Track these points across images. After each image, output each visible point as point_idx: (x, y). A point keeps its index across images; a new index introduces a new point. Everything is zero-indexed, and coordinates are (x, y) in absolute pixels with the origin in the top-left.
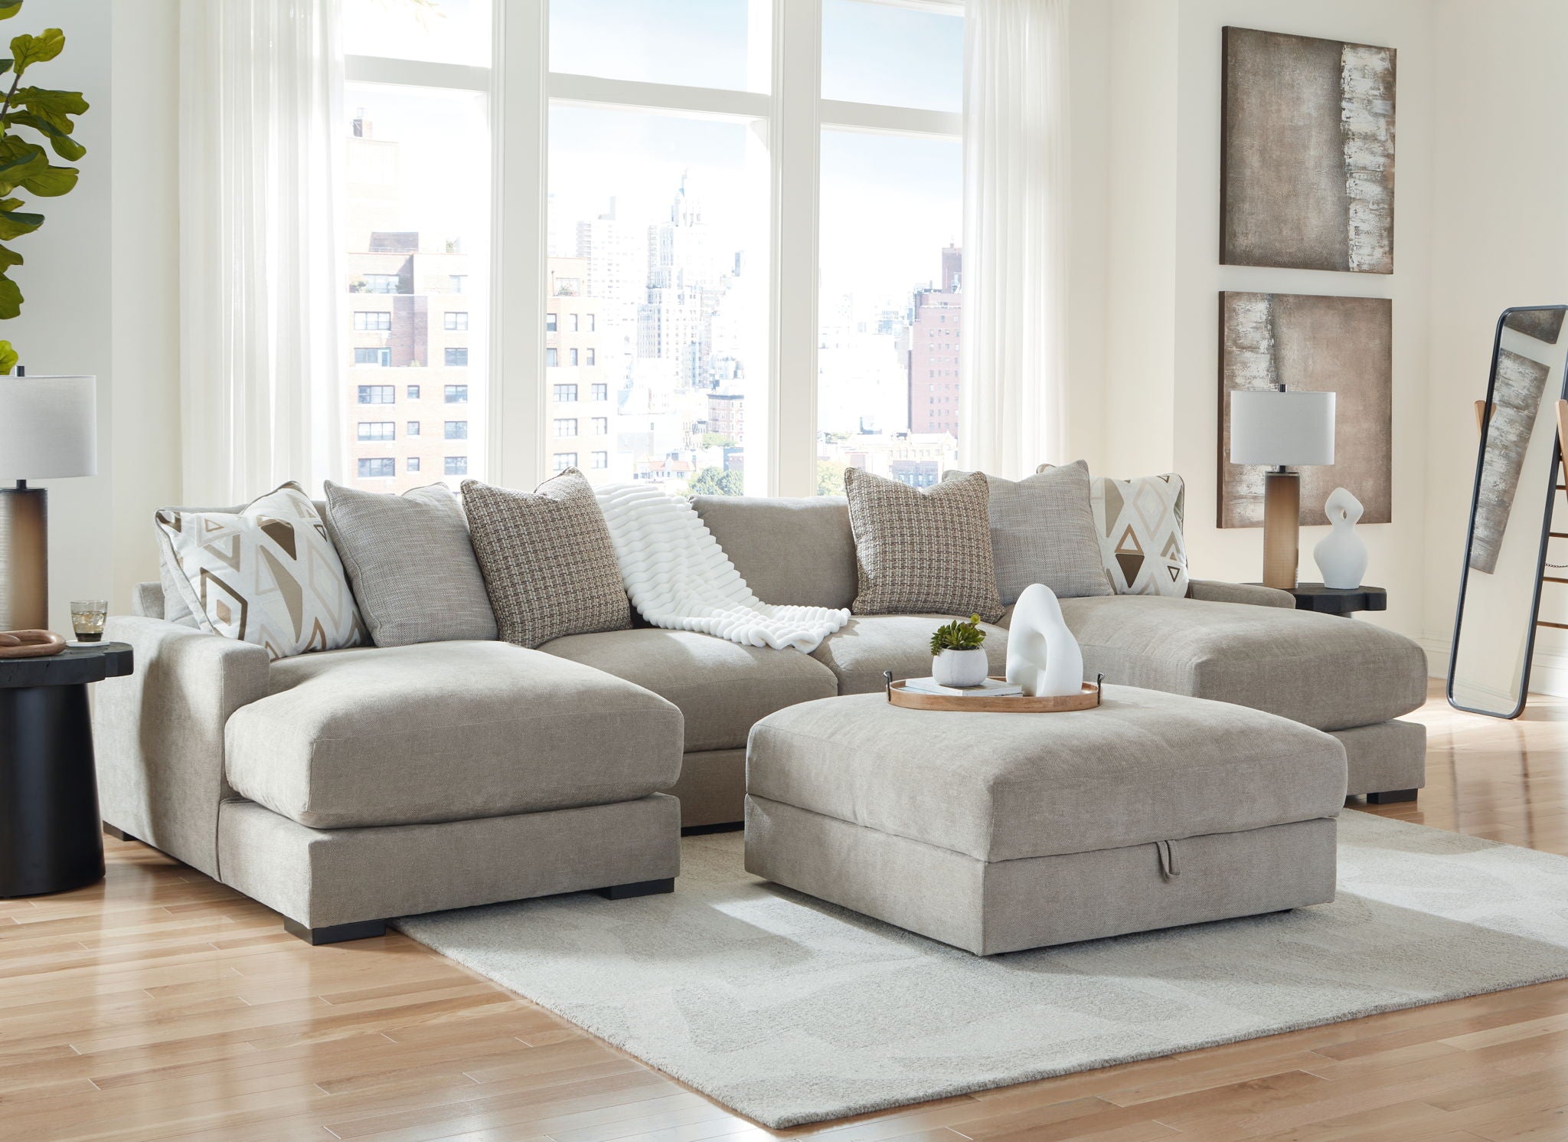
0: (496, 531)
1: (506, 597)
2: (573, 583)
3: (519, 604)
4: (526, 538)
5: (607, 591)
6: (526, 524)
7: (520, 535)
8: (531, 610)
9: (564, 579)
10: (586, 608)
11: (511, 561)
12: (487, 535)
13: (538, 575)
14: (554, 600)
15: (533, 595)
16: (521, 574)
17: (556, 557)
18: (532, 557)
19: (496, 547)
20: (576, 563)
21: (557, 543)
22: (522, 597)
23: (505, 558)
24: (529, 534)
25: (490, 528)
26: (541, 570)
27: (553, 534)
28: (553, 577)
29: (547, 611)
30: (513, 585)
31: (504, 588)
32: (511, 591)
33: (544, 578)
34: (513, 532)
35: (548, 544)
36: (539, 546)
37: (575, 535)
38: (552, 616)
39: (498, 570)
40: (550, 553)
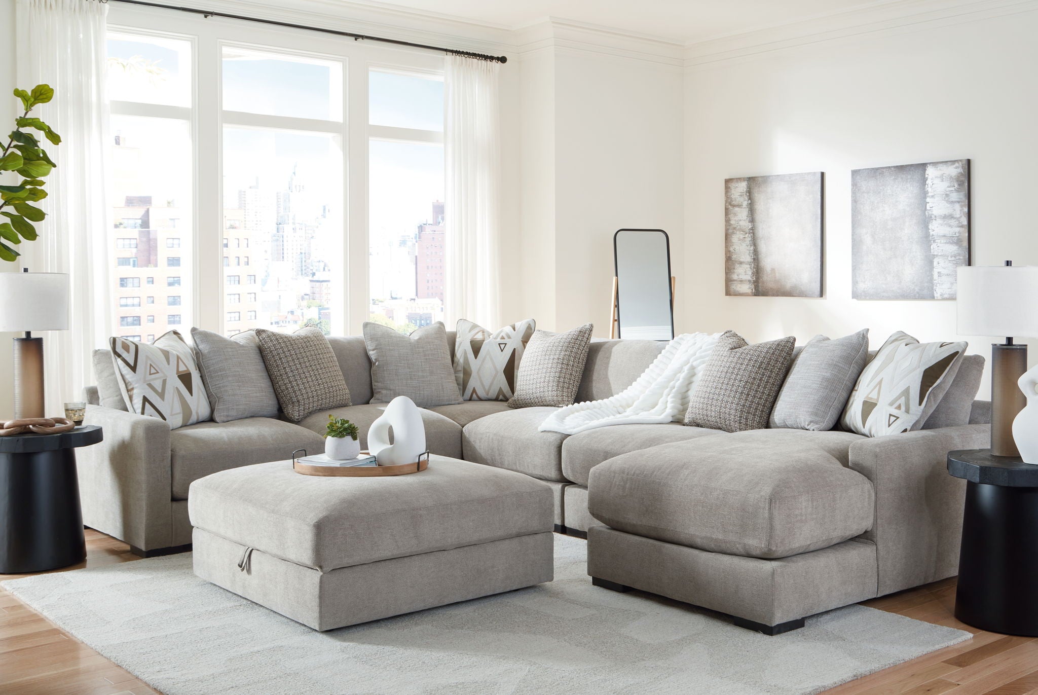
0: (278, 354)
1: (287, 389)
2: (321, 379)
3: (294, 392)
4: (294, 357)
5: (339, 384)
6: (294, 349)
7: (291, 355)
8: (302, 394)
9: (316, 377)
10: (330, 392)
11: (288, 370)
12: (273, 356)
13: (303, 376)
14: (313, 389)
15: (301, 387)
16: (294, 376)
17: (311, 366)
18: (298, 366)
19: (279, 362)
20: (321, 369)
21: (310, 358)
22: (296, 388)
23: (285, 368)
24: (296, 354)
25: (275, 353)
26: (304, 373)
27: (308, 354)
28: (311, 376)
29: (310, 394)
30: (290, 382)
31: (285, 384)
32: (289, 386)
33: (306, 377)
34: (288, 354)
35: (306, 359)
36: (302, 360)
37: (319, 354)
38: (313, 397)
39: (281, 375)
40: (307, 364)
